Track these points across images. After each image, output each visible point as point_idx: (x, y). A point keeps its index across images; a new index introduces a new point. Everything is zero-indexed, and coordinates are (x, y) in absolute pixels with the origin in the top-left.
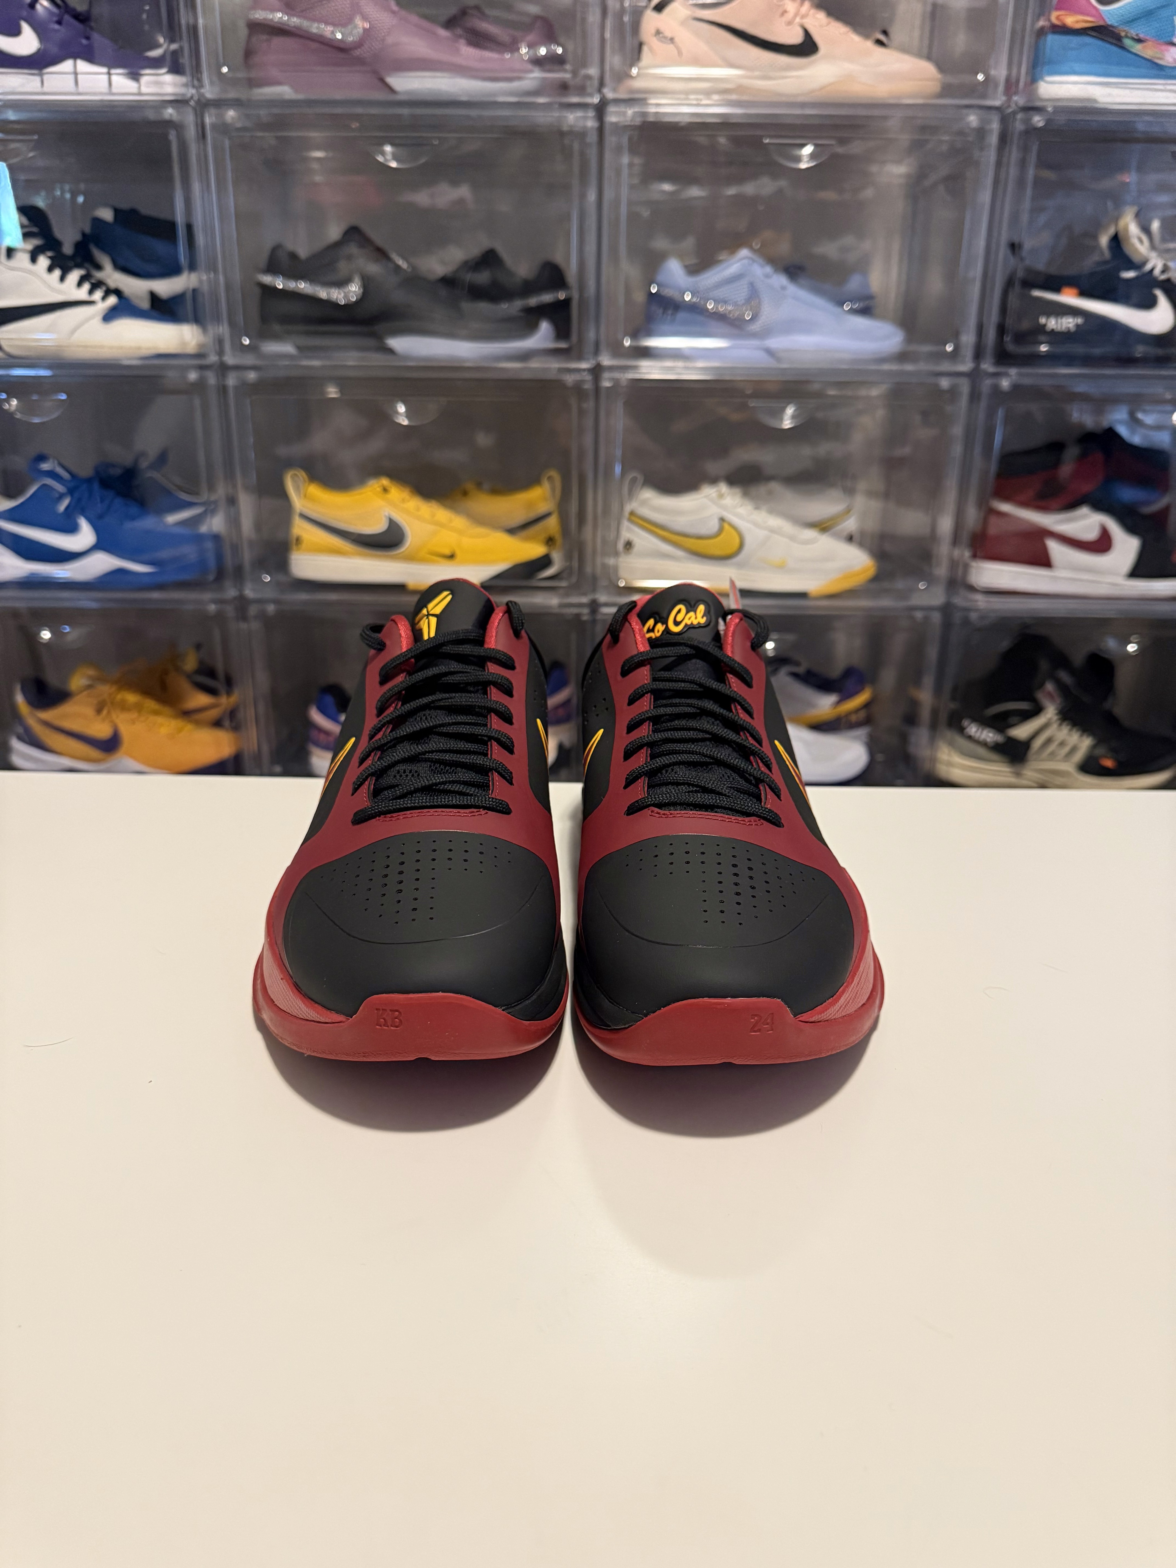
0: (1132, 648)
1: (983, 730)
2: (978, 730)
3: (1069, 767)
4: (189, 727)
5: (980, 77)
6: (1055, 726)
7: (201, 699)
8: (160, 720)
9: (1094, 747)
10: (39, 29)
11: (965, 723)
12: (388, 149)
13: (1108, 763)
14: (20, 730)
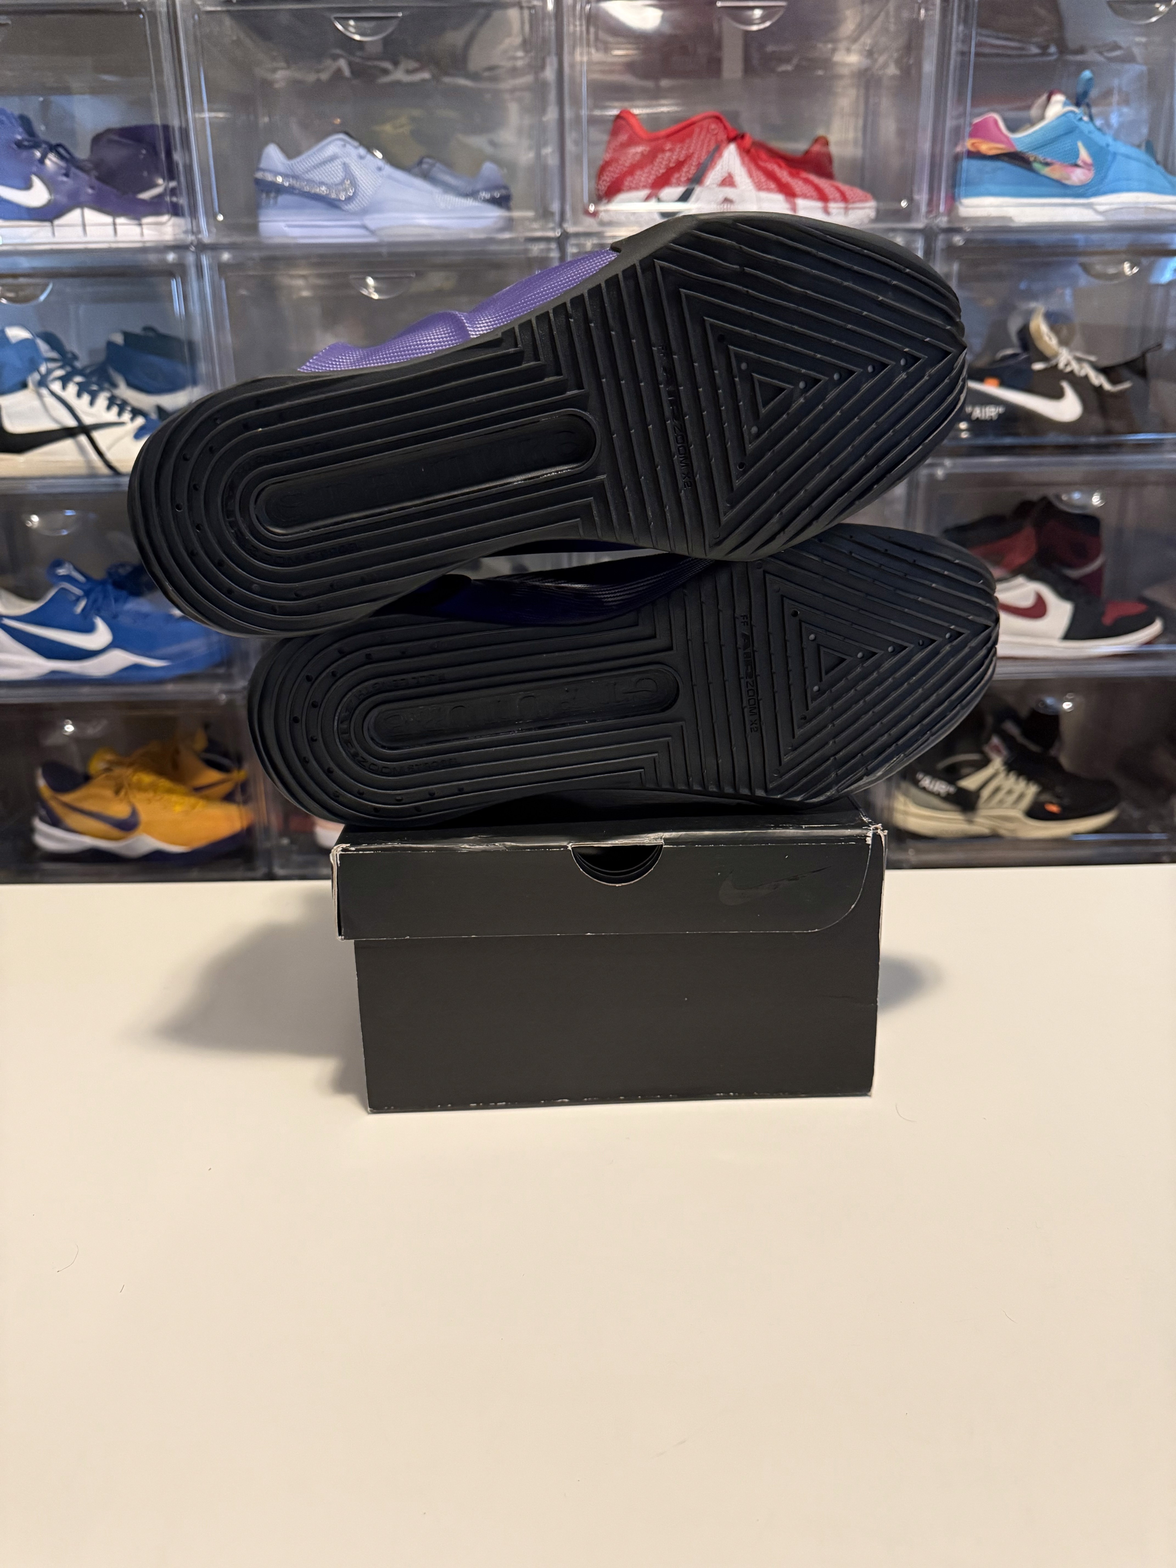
0: (1067, 706)
1: (936, 781)
2: (931, 782)
3: (1017, 813)
4: (201, 803)
6: (1002, 775)
7: (212, 776)
8: (174, 798)
9: (1039, 794)
10: (48, 182)
11: (920, 776)
12: (370, 281)
13: (1054, 808)
14: (43, 812)
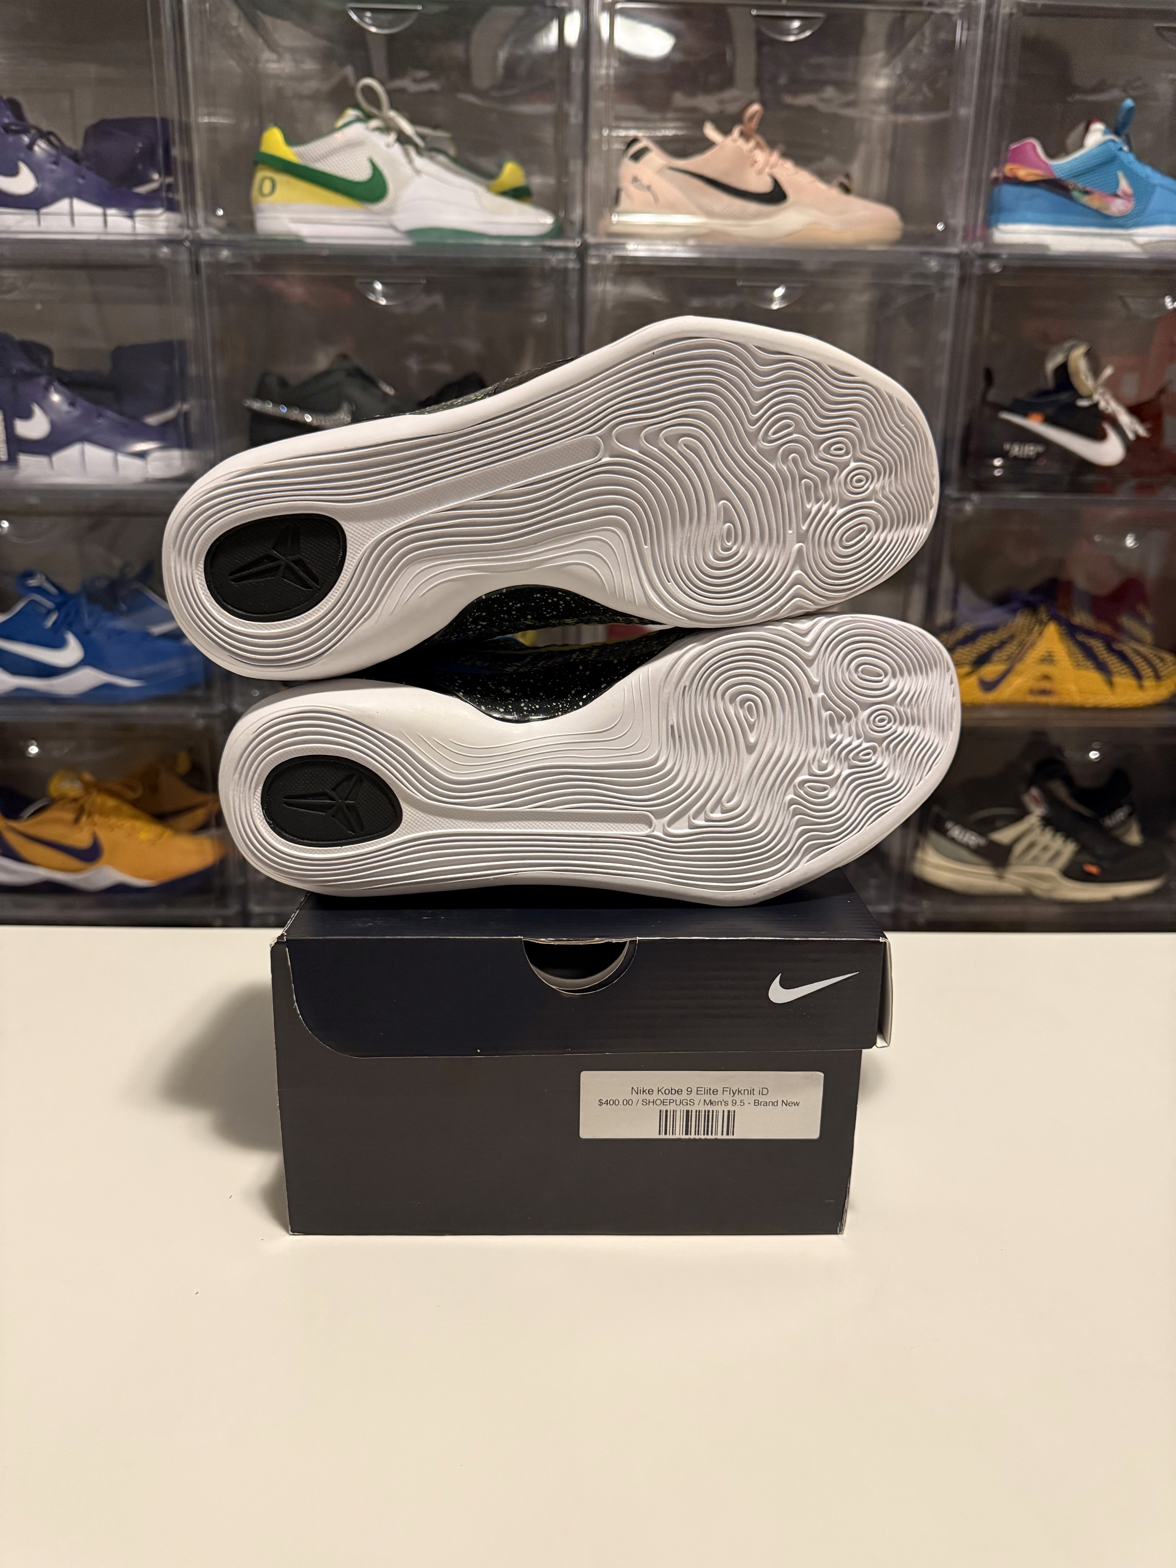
1: (966, 833)
2: (961, 833)
3: (1053, 872)
4: (167, 834)
5: (940, 227)
6: (1038, 831)
9: (1077, 853)
10: (36, 169)
11: (950, 825)
12: (378, 286)
13: (1092, 870)
